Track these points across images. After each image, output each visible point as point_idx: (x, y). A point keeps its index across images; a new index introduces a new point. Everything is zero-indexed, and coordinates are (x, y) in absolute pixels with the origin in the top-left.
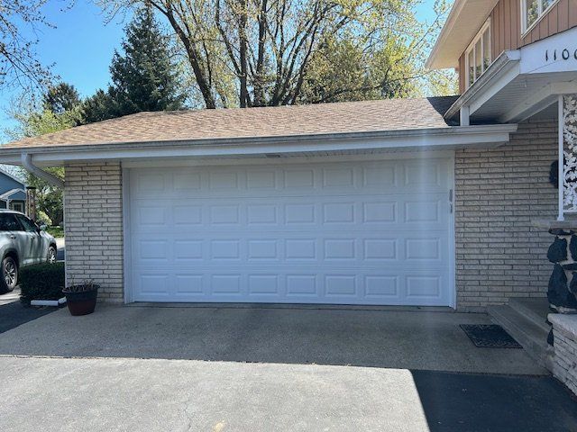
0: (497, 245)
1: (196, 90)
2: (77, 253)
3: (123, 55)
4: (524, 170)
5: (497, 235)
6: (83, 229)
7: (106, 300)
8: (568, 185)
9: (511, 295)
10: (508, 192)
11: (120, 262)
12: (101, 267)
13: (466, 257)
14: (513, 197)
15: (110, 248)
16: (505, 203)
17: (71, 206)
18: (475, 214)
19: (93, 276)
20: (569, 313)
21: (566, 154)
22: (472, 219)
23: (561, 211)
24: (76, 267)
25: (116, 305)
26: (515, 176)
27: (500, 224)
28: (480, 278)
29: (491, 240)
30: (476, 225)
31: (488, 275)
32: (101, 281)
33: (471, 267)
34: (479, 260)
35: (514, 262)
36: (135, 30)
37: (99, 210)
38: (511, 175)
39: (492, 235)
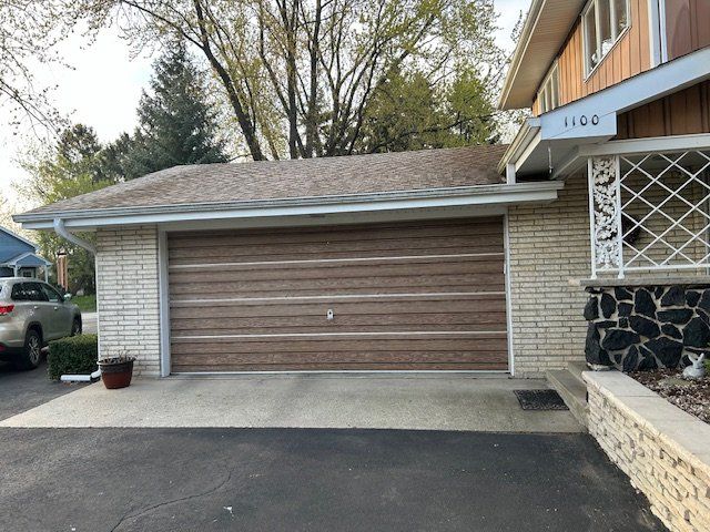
0: (554, 306)
1: (237, 134)
2: (111, 323)
3: (152, 94)
4: (579, 227)
5: (554, 295)
6: (117, 297)
7: (142, 373)
8: (599, 243)
9: (570, 358)
10: (563, 250)
11: (157, 332)
12: (137, 338)
13: (523, 319)
14: (569, 255)
15: (146, 317)
16: (561, 261)
17: (104, 274)
18: (530, 274)
19: (128, 348)
20: (602, 370)
21: (597, 213)
22: (528, 279)
23: (594, 271)
24: (110, 338)
25: (152, 378)
26: (572, 233)
27: (556, 284)
28: (537, 341)
29: (548, 301)
30: (532, 285)
31: (546, 338)
32: (137, 352)
33: (528, 330)
34: (536, 322)
35: (573, 324)
36: (165, 65)
37: (134, 277)
38: (567, 233)
39: (549, 295)
